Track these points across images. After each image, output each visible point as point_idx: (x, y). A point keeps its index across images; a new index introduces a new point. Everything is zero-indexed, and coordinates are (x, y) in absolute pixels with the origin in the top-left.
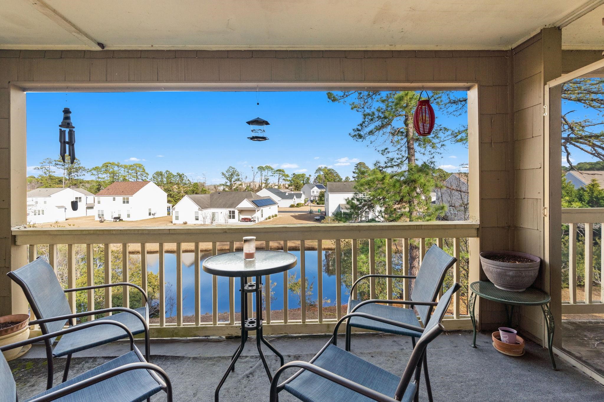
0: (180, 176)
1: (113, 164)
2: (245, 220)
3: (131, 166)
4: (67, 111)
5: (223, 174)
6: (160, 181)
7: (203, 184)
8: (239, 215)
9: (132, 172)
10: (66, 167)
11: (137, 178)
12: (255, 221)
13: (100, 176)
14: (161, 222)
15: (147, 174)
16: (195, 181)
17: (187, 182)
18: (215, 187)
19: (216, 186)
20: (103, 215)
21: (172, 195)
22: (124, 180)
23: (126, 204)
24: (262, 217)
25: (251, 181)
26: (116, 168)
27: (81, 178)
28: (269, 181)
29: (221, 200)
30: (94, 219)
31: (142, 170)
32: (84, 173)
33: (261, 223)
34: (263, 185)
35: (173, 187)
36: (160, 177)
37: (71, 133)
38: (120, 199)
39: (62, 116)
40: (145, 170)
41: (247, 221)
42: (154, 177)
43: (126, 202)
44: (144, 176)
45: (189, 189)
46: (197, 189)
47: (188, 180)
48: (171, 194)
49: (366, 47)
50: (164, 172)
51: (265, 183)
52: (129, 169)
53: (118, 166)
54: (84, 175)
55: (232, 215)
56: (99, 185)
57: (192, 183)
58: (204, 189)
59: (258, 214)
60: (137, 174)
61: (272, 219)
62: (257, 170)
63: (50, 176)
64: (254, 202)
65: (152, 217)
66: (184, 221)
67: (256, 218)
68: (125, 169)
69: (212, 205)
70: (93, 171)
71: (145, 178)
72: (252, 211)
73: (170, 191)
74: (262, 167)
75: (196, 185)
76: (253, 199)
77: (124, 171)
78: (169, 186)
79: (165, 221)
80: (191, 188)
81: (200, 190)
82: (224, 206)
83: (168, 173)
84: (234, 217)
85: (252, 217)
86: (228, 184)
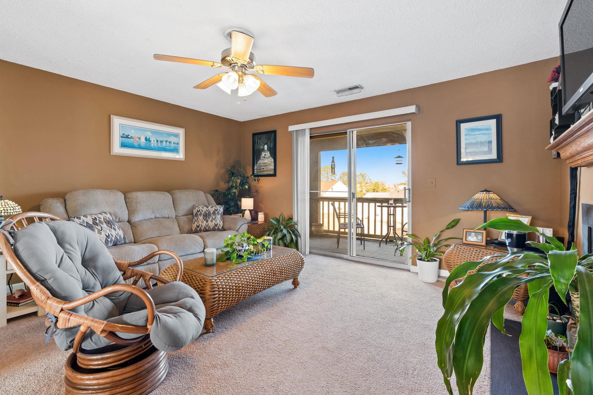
4: (333, 158)
7: (383, 183)
9: (324, 173)
11: (328, 178)
16: (376, 181)
17: (369, 181)
18: (395, 186)
37: (334, 165)
39: (332, 159)
45: (370, 187)
57: (373, 182)
60: (328, 174)
75: (377, 184)
81: (381, 188)
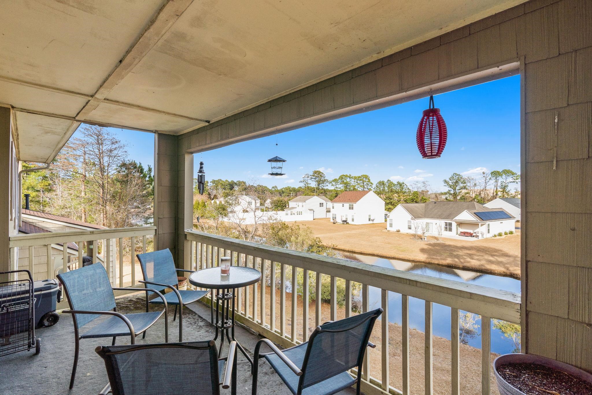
0: (400, 185)
1: (346, 176)
2: (464, 234)
3: (359, 177)
4: (201, 164)
5: (445, 181)
6: (382, 189)
7: (423, 193)
8: (457, 228)
9: (360, 182)
10: (317, 180)
11: (364, 187)
12: (478, 236)
13: (337, 186)
14: (377, 228)
15: (372, 183)
16: (416, 190)
17: (407, 191)
19: (437, 195)
20: (335, 218)
21: (393, 203)
22: (354, 189)
23: (351, 210)
24: (489, 232)
25: (482, 189)
26: (348, 180)
27: (325, 188)
28: (508, 189)
29: (436, 210)
30: (330, 221)
31: (367, 181)
32: (327, 184)
33: (487, 240)
34: (500, 194)
35: (394, 196)
36: (382, 186)
38: (347, 205)
40: (370, 180)
41: (467, 235)
42: (377, 186)
43: (351, 208)
44: (369, 185)
45: (408, 197)
46: (417, 197)
47: (408, 189)
48: (391, 202)
49: (352, 66)
50: (386, 181)
51: (502, 191)
52: (358, 180)
53: (350, 178)
54: (327, 185)
55: (448, 227)
56: (337, 193)
57: (412, 192)
58: (424, 197)
59: (482, 230)
60: (364, 184)
61: (504, 236)
62: (490, 176)
63: (308, 187)
64: (477, 214)
65: (371, 222)
66: (398, 229)
67: (480, 233)
68: (354, 180)
69: (426, 215)
70: (333, 183)
71: (370, 187)
72: (475, 225)
73: (391, 199)
74: (498, 172)
75: (416, 193)
76: (476, 211)
77: (354, 182)
78: (390, 194)
79: (381, 227)
80: (411, 197)
81: (420, 199)
82: (440, 217)
83: (389, 182)
84: (450, 230)
85: (475, 231)
86: (452, 192)
